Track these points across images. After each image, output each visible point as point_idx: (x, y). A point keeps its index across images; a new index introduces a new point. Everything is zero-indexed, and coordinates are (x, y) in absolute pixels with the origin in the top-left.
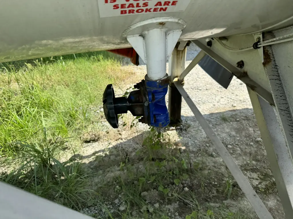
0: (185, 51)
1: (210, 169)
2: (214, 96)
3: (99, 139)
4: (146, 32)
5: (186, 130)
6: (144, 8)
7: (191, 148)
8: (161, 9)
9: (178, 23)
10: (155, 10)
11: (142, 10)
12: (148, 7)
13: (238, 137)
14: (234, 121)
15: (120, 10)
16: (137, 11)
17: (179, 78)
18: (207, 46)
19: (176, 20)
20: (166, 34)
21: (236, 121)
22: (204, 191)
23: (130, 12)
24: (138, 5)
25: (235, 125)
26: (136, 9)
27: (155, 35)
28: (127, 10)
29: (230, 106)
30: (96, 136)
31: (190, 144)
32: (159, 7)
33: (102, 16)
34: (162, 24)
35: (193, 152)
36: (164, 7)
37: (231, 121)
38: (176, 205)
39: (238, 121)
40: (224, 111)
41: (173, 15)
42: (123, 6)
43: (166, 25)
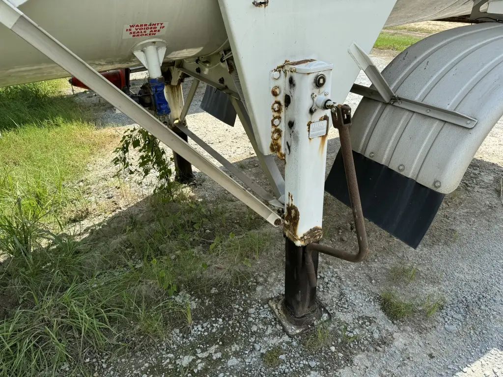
0: (180, 88)
1: (230, 212)
2: (230, 147)
3: (88, 215)
4: (145, 48)
5: (200, 185)
6: (144, 34)
7: (209, 198)
8: (153, 34)
9: (162, 42)
10: (150, 34)
11: (143, 35)
12: (146, 33)
13: (257, 180)
14: (252, 167)
15: (132, 35)
16: (141, 35)
17: (180, 120)
18: (197, 73)
19: (161, 40)
20: (157, 49)
21: (255, 167)
22: (227, 229)
23: (137, 36)
24: (141, 32)
25: (254, 170)
26: (140, 34)
27: (151, 50)
28: (136, 34)
29: (248, 153)
30: (83, 212)
31: (207, 195)
32: (152, 33)
33: (124, 38)
34: (154, 42)
35: (211, 202)
36: (154, 33)
37: (249, 167)
38: (200, 247)
39: (257, 166)
40: (241, 159)
41: (159, 37)
42: (134, 33)
43: (156, 43)
